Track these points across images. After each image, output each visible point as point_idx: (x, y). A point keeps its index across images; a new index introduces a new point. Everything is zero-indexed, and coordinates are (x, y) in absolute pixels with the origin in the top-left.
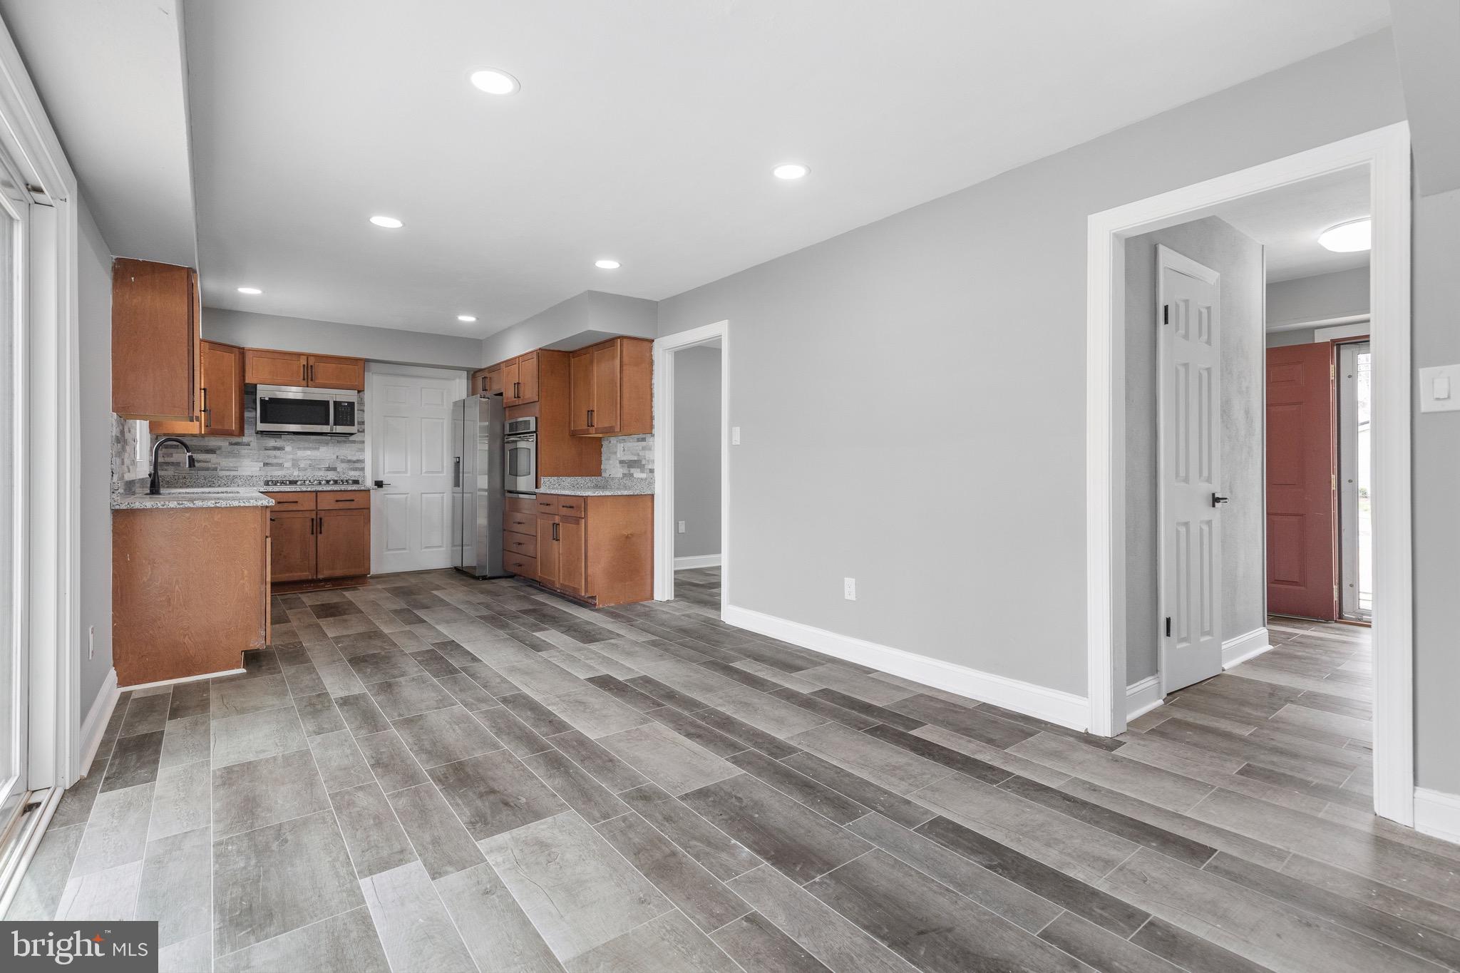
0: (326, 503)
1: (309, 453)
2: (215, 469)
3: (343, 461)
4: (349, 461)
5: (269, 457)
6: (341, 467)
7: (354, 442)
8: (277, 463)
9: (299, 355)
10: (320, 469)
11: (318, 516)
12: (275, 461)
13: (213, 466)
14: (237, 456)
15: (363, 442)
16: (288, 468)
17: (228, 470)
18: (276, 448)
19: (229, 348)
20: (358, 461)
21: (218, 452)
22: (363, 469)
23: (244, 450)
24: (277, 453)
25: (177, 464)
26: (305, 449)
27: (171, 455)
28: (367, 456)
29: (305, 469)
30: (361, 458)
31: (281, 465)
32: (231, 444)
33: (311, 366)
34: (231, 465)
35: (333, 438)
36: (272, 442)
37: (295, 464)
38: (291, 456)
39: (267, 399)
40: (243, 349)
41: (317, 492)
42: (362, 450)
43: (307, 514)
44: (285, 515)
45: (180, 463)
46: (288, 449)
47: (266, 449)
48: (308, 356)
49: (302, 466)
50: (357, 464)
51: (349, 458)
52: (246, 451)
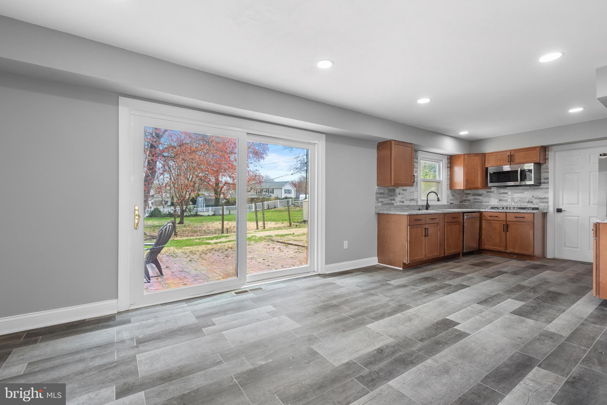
0: (510, 218)
1: (519, 195)
2: (481, 202)
3: (536, 198)
4: (540, 198)
5: (501, 197)
6: (535, 201)
7: (542, 189)
8: (504, 200)
9: (507, 151)
10: (524, 202)
11: (507, 224)
12: (504, 199)
13: (481, 201)
14: (489, 197)
15: (548, 188)
16: (509, 202)
17: (486, 203)
18: (504, 193)
19: (477, 155)
20: (545, 198)
21: (482, 195)
22: (547, 202)
23: (492, 195)
24: (505, 195)
25: (469, 200)
26: (517, 193)
27: (467, 197)
28: (550, 195)
29: (517, 202)
30: (546, 196)
31: (506, 200)
32: (487, 192)
33: (512, 155)
34: (487, 200)
35: (531, 187)
36: (502, 191)
37: (513, 199)
38: (511, 196)
39: (492, 173)
40: (485, 153)
41: (506, 213)
42: (548, 192)
43: (502, 222)
44: (493, 222)
45: (470, 200)
46: (510, 193)
47: (500, 194)
48: (511, 151)
49: (516, 201)
50: (544, 200)
51: (540, 196)
52: (493, 195)
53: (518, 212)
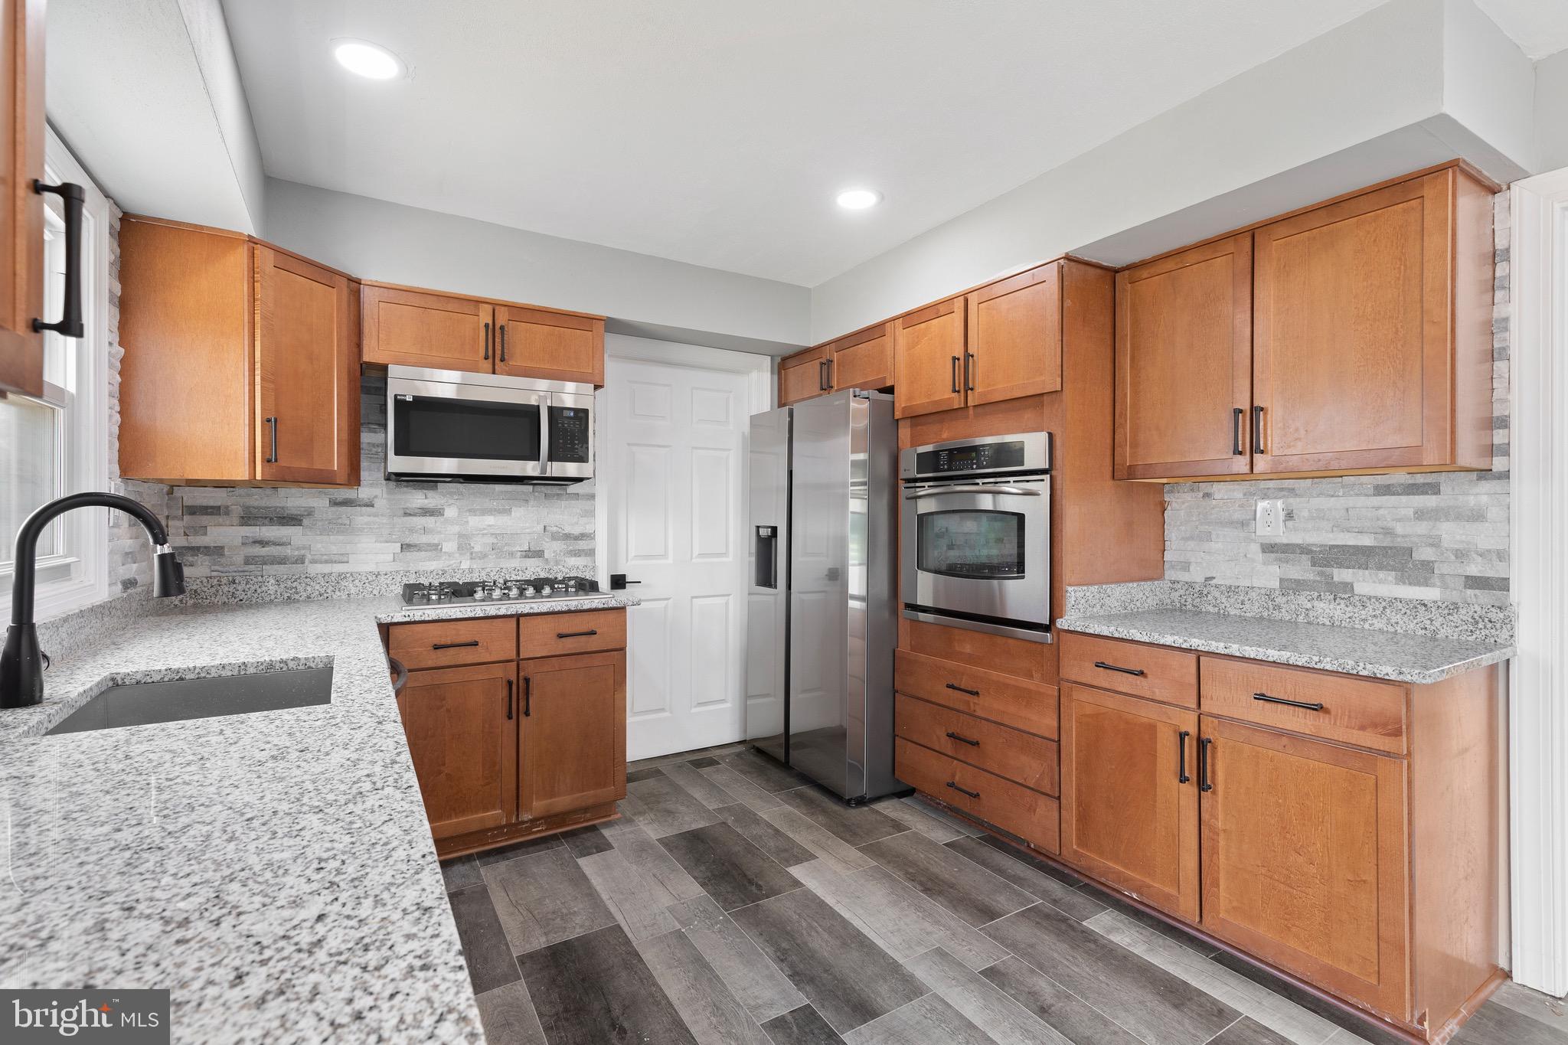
0: (538, 642)
1: (490, 520)
2: (301, 560)
3: (555, 537)
4: (567, 537)
5: (412, 530)
6: (551, 549)
7: (576, 496)
8: (429, 545)
9: (477, 302)
10: (512, 554)
11: (522, 674)
12: (424, 539)
13: (296, 553)
14: (345, 529)
15: (592, 497)
16: (450, 555)
17: (326, 562)
18: (426, 512)
19: (325, 274)
20: (582, 536)
21: (305, 522)
22: (591, 553)
23: (361, 517)
24: (429, 522)
25: (216, 551)
26: (485, 512)
27: (203, 530)
28: (600, 526)
29: (484, 556)
30: (588, 529)
31: (435, 548)
32: (335, 503)
33: (502, 328)
34: (334, 549)
35: (538, 488)
36: (418, 498)
37: (464, 544)
38: (456, 529)
39: (409, 399)
40: (358, 282)
41: (518, 617)
42: (591, 513)
43: (498, 672)
44: (449, 676)
45: (222, 548)
46: (451, 512)
47: (406, 514)
48: (495, 305)
49: (477, 548)
50: (579, 542)
51: (568, 530)
52: (366, 519)
53: (569, 612)
